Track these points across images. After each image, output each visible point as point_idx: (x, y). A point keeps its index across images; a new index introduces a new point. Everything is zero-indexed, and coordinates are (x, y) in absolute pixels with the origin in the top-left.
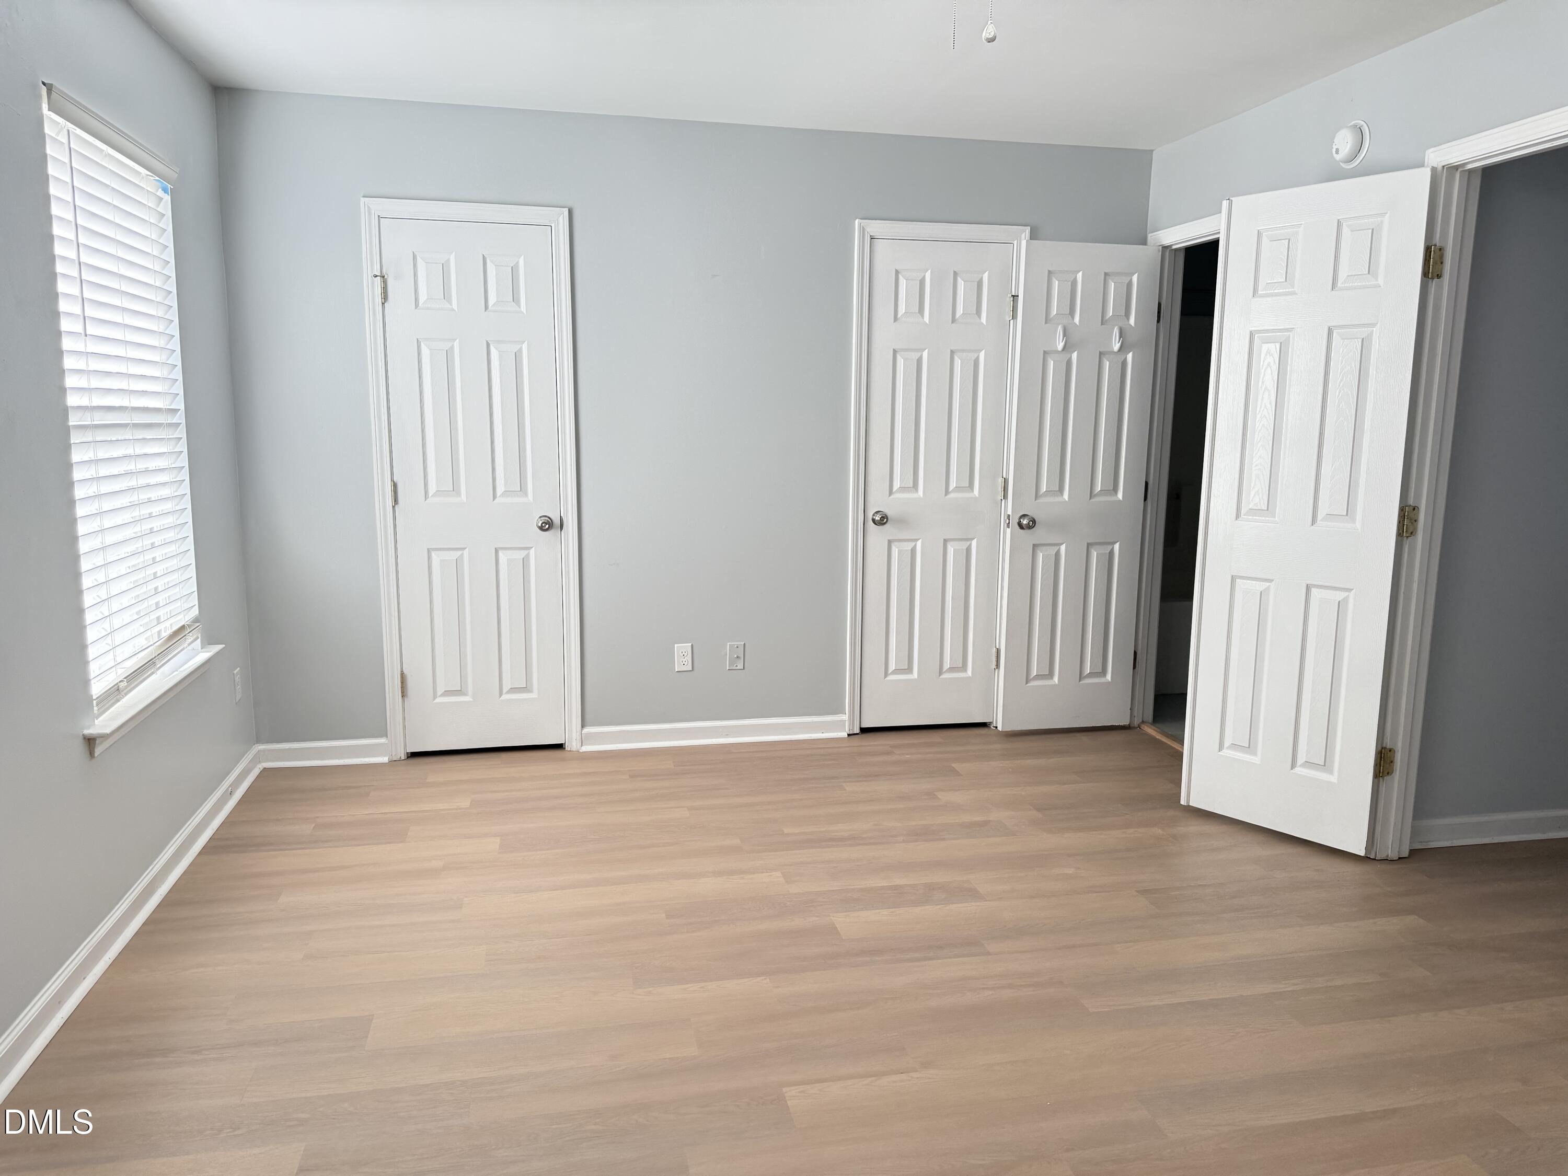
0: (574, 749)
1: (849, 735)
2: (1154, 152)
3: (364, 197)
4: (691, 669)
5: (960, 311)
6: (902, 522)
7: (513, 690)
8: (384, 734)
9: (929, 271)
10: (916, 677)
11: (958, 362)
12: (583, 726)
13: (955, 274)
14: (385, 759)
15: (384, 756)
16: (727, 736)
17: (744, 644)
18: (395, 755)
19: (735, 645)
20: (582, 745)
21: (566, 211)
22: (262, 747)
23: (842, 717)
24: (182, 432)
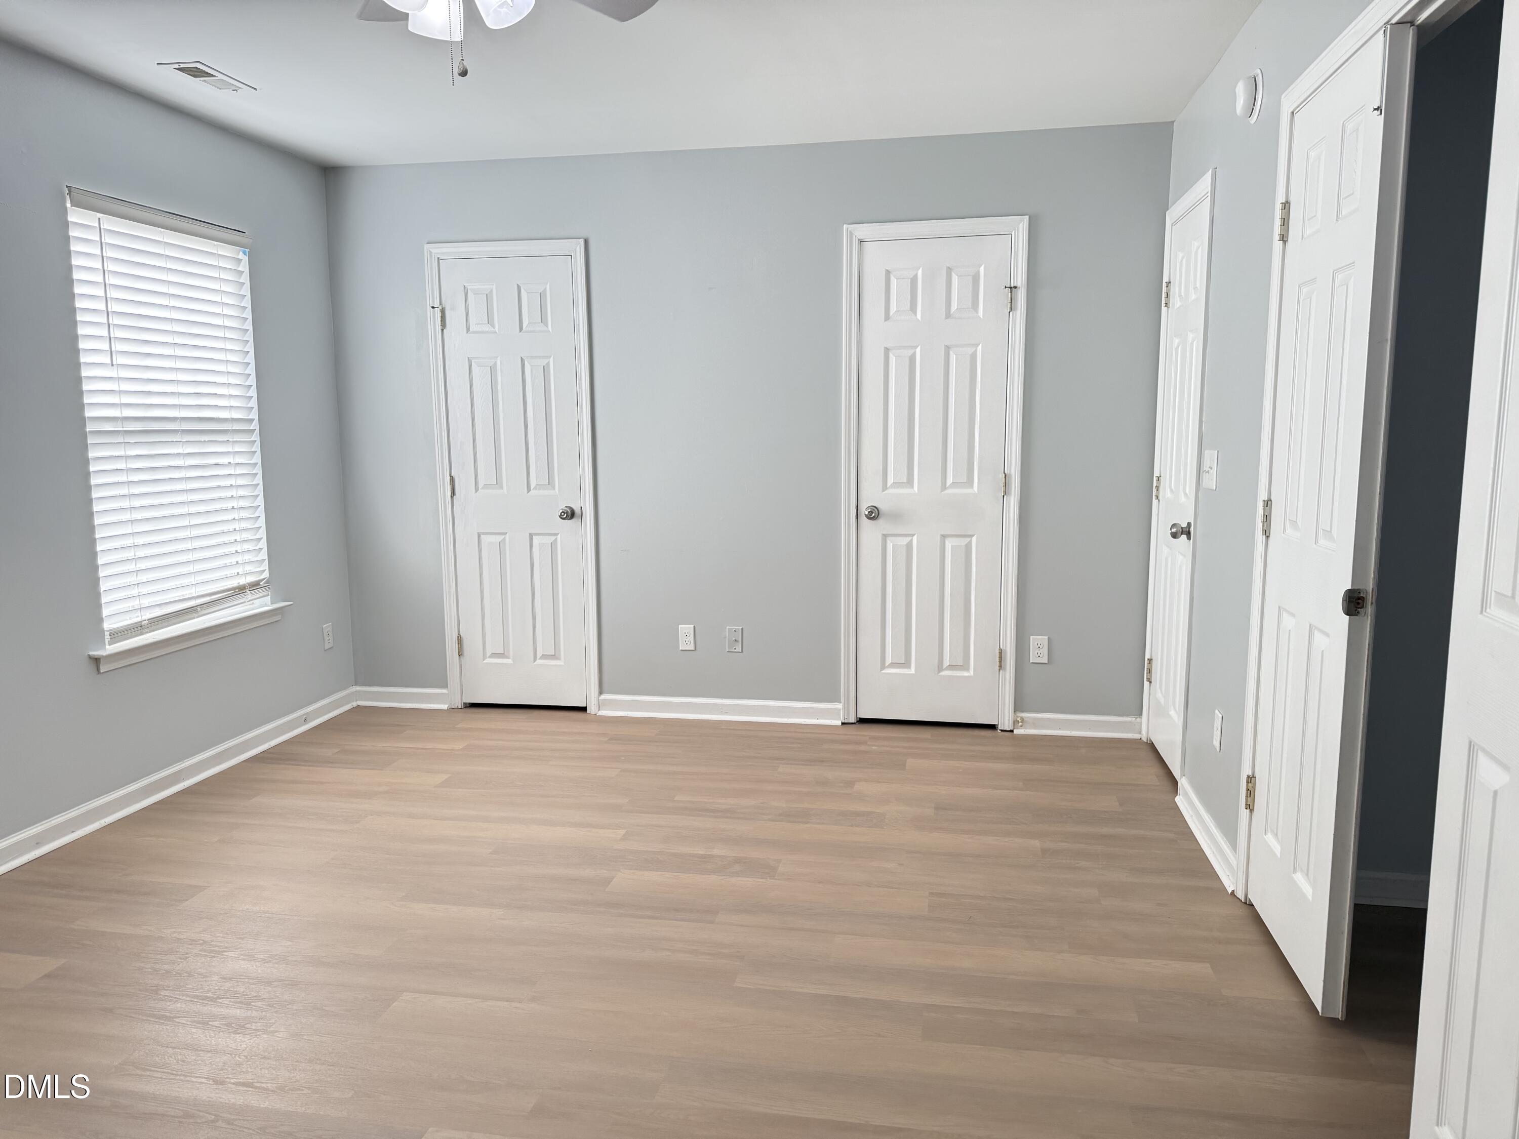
0: (593, 712)
1: (843, 724)
2: (1175, 124)
3: (428, 243)
4: (693, 649)
5: (954, 306)
6: (897, 517)
7: (544, 657)
8: (445, 685)
9: (921, 269)
10: (914, 672)
11: (953, 358)
12: (601, 693)
13: (949, 270)
14: (445, 707)
15: (445, 703)
16: (726, 713)
17: (742, 629)
18: (454, 704)
19: (733, 629)
20: (599, 710)
21: (582, 242)
22: (358, 688)
23: (837, 706)
24: (256, 437)
